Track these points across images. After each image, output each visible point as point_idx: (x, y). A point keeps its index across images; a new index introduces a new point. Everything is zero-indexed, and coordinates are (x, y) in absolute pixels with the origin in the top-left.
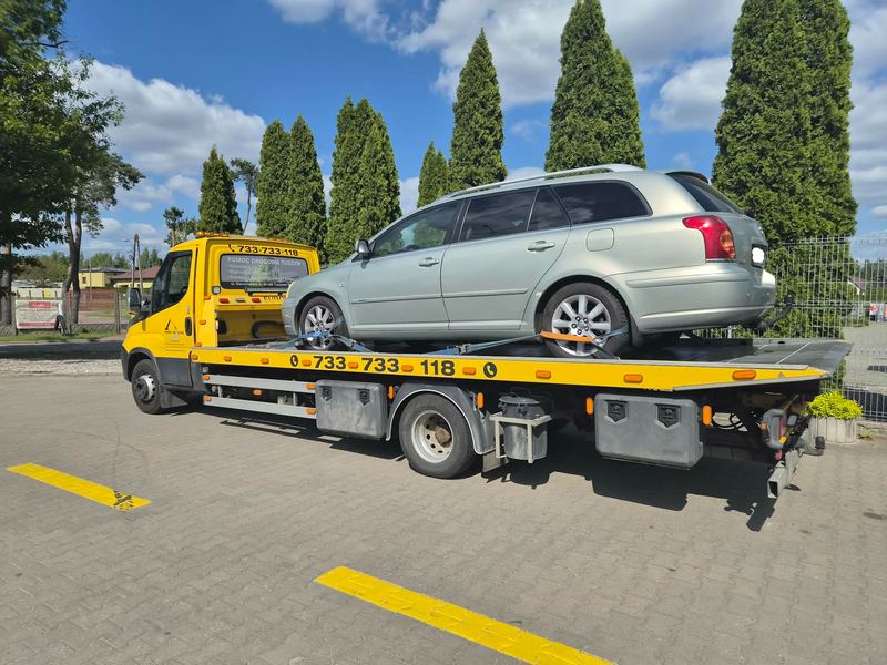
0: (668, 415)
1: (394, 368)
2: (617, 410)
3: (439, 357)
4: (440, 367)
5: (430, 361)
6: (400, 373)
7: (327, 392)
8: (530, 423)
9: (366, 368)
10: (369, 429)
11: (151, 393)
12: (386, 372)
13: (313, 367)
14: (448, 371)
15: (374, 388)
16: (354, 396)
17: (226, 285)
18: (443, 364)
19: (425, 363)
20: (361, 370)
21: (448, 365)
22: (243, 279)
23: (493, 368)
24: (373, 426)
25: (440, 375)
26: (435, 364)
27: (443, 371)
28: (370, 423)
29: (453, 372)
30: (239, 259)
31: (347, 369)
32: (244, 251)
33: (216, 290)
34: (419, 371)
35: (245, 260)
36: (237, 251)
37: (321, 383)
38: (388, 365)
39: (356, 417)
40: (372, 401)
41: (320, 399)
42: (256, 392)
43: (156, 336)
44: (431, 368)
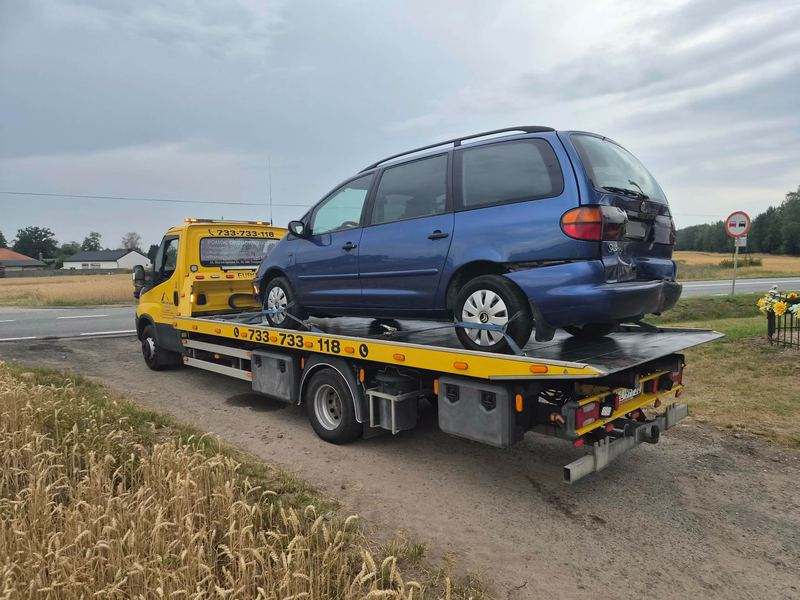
0: (488, 401)
1: (300, 344)
2: (453, 393)
3: (331, 337)
4: (330, 345)
5: (324, 340)
6: (304, 348)
7: (258, 360)
8: (393, 399)
9: (282, 343)
10: (285, 394)
11: (152, 353)
12: (295, 347)
13: (248, 339)
14: (336, 349)
15: (287, 359)
16: (275, 365)
17: (205, 264)
18: (333, 342)
19: (320, 341)
20: (279, 344)
21: (336, 344)
22: (221, 258)
23: (366, 349)
24: (288, 392)
25: (331, 352)
26: (327, 342)
27: (333, 348)
28: (286, 389)
29: (339, 351)
31: (270, 343)
32: (222, 235)
33: (194, 269)
34: (316, 348)
35: (224, 242)
36: (216, 234)
37: (255, 352)
38: (296, 340)
39: (277, 383)
40: (287, 370)
41: (254, 366)
42: (217, 357)
43: (156, 305)
44: (325, 346)
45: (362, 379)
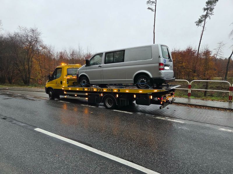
4: (111, 90)
6: (104, 91)
8: (125, 99)
17: (68, 74)
19: (108, 90)
20: (96, 91)
23: (119, 90)
25: (111, 92)
26: (110, 90)
30: (71, 69)
33: (67, 76)
35: (72, 69)
36: (70, 68)
37: (89, 93)
38: (101, 90)
42: (76, 95)
43: (54, 85)
44: (109, 91)
45: (117, 97)
